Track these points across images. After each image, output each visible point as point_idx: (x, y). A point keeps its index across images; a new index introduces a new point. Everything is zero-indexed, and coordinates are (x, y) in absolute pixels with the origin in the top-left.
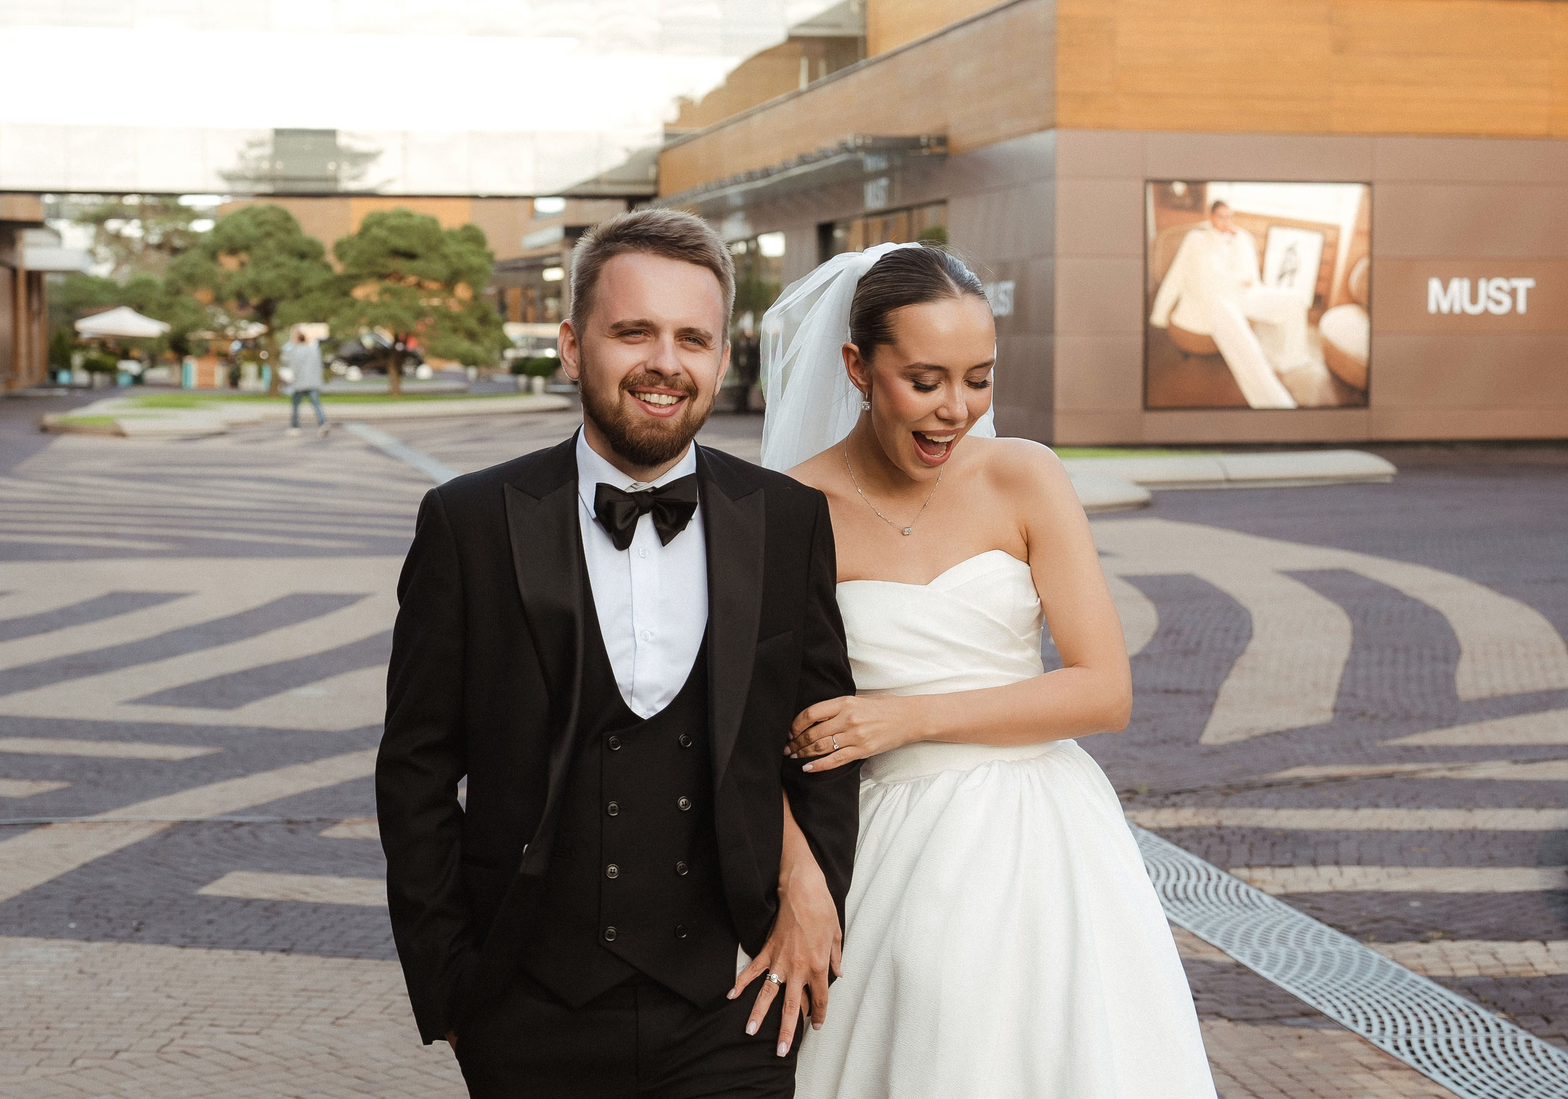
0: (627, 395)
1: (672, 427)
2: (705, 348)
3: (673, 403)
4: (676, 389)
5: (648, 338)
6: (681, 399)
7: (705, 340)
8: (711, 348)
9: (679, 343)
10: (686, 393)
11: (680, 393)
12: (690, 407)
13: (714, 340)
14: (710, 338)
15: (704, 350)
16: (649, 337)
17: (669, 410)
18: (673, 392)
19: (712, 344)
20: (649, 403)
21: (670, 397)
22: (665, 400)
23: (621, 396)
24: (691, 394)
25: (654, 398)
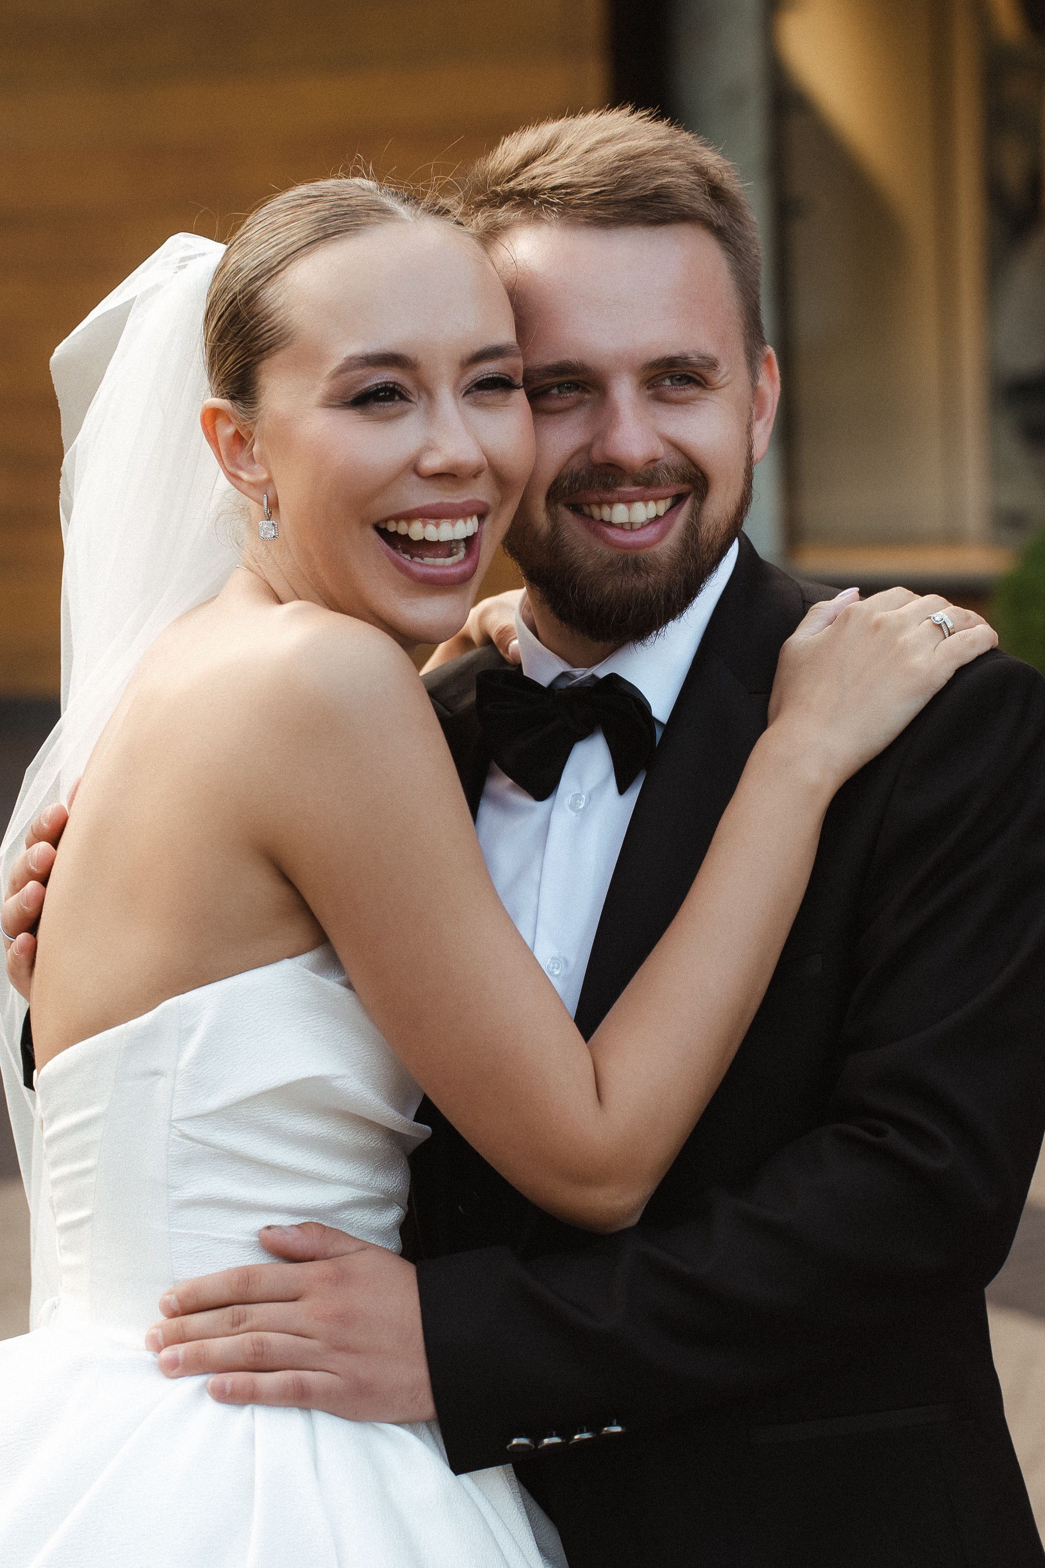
0: (567, 517)
1: (664, 559)
2: (705, 388)
3: (661, 514)
4: (659, 485)
5: (587, 396)
6: (678, 500)
7: (704, 372)
8: (719, 384)
9: (650, 392)
10: (685, 487)
11: (673, 490)
12: (696, 514)
13: (724, 368)
14: (713, 364)
15: (704, 394)
16: (588, 392)
17: (652, 532)
18: (658, 492)
19: (719, 377)
20: (610, 524)
21: (651, 504)
22: (642, 512)
23: (554, 518)
24: (695, 488)
25: (620, 513)
